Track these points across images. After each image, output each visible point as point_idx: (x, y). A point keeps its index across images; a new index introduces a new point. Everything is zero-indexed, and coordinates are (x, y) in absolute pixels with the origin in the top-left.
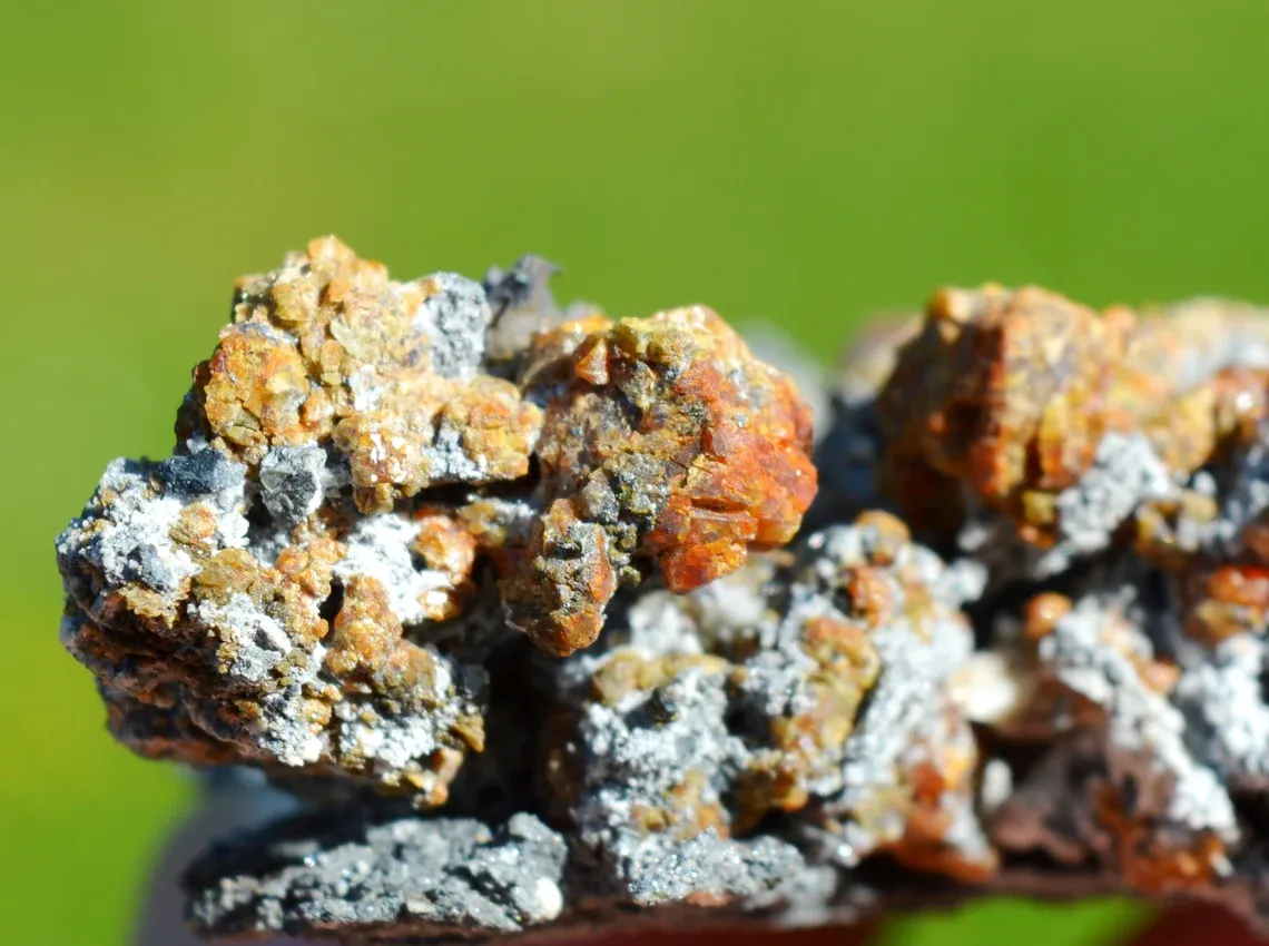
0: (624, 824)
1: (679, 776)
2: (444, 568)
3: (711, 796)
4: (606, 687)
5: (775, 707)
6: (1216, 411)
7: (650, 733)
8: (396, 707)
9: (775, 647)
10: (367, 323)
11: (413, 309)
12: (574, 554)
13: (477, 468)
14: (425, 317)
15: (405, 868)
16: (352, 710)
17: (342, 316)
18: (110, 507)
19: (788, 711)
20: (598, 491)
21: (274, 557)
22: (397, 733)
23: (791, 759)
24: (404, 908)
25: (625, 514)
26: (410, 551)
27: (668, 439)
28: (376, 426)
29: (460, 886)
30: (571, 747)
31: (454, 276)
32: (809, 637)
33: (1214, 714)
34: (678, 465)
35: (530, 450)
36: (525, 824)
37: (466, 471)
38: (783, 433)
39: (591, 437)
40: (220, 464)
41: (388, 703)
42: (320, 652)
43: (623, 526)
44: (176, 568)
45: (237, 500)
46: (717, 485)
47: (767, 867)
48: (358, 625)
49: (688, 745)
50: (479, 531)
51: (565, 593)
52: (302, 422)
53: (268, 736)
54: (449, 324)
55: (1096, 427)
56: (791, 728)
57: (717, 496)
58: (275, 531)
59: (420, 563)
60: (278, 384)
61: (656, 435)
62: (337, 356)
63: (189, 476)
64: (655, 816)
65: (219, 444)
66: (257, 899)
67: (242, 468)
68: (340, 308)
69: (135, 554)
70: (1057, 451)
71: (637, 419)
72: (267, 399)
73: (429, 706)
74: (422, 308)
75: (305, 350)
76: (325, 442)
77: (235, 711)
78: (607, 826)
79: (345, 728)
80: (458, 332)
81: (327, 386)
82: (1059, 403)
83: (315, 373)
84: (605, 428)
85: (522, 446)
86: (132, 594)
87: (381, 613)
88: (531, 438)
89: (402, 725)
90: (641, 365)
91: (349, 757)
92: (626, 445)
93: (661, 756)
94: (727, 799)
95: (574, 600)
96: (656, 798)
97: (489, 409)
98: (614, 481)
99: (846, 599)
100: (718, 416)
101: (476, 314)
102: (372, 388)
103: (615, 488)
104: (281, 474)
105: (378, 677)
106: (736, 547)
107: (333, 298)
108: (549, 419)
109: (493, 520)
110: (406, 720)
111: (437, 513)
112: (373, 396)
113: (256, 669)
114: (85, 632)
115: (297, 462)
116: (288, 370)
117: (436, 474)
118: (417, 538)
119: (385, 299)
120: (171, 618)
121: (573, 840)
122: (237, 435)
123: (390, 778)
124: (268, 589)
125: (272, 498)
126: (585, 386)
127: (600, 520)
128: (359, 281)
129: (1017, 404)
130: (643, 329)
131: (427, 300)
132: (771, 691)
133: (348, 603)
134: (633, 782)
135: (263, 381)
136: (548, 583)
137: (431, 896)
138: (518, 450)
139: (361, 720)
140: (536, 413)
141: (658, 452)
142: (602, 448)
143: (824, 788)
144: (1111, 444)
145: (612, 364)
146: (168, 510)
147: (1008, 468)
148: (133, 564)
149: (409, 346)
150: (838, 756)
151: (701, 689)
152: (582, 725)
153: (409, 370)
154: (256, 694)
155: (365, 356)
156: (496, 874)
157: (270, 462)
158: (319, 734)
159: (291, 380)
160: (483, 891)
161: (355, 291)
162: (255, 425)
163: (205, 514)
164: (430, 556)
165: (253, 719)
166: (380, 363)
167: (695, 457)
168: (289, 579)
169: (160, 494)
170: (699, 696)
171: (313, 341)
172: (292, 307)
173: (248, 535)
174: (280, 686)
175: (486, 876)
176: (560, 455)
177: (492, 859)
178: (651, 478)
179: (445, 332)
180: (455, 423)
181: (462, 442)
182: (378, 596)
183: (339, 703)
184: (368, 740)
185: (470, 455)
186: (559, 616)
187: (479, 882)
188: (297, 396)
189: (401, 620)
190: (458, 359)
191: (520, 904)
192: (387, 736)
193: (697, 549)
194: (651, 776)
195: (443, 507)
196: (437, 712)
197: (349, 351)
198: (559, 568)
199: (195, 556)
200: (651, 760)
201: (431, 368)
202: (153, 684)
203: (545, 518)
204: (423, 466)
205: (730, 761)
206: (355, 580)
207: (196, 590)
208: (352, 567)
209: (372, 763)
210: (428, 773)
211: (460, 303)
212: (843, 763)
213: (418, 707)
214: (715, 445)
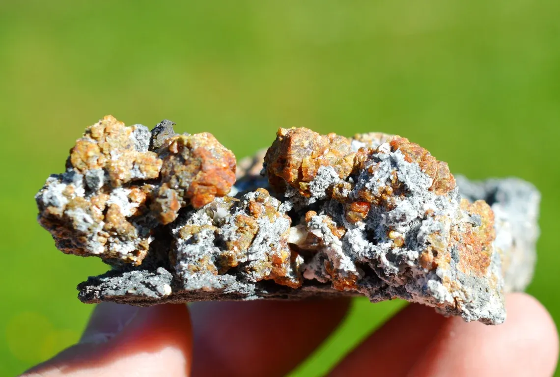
0: (187, 270)
1: (201, 257)
2: (137, 202)
3: (211, 263)
4: (182, 234)
5: (226, 239)
6: (355, 160)
7: (192, 246)
8: (124, 239)
9: (229, 223)
10: (116, 137)
11: (129, 133)
12: (166, 197)
13: (143, 175)
14: (132, 136)
15: (131, 282)
16: (113, 240)
17: (109, 136)
18: (48, 186)
19: (229, 240)
20: (174, 181)
21: (91, 199)
22: (124, 245)
23: (231, 253)
24: (127, 292)
25: (180, 187)
26: (128, 198)
27: (192, 167)
28: (116, 164)
29: (143, 286)
30: (174, 250)
31: (140, 125)
32: (237, 221)
33: (351, 241)
34: (194, 174)
35: (159, 171)
36: (161, 270)
37: (140, 176)
38: (224, 165)
39: (173, 167)
40: (75, 175)
41: (122, 238)
42: (102, 224)
43: (180, 190)
44: (62, 201)
45: (81, 184)
46: (204, 179)
47: (224, 281)
48: (112, 217)
49: (202, 249)
50: (147, 192)
51: (164, 207)
52: (98, 163)
53: (89, 246)
54: (139, 138)
55: (318, 164)
56: (231, 244)
57: (204, 182)
58: (92, 192)
59: (130, 201)
60: (91, 154)
61: (189, 166)
62: (107, 146)
63: (68, 178)
64: (195, 267)
65: (75, 169)
66: (94, 290)
67: (82, 176)
68: (109, 134)
69: (51, 198)
70: (307, 171)
71: (184, 162)
72: (88, 157)
73: (133, 238)
74: (132, 133)
75: (99, 145)
76: (104, 169)
77: (81, 240)
78: (182, 271)
79: (111, 244)
80: (141, 140)
81: (105, 154)
82: (308, 158)
83: (102, 151)
84: (176, 164)
85: (156, 169)
86: (50, 208)
87: (118, 213)
88: (159, 168)
89: (126, 243)
90: (185, 148)
91: (112, 252)
92: (182, 169)
93: (194, 251)
94: (216, 263)
95: (166, 210)
96: (196, 263)
97: (147, 160)
98: (178, 178)
99: (248, 211)
100: (204, 161)
101: (146, 135)
102: (117, 155)
103: (178, 181)
104: (91, 177)
105: (118, 230)
106: (211, 196)
107: (107, 131)
108: (164, 162)
109: (150, 189)
110: (126, 242)
111: (136, 187)
112: (118, 157)
113: (83, 228)
114: (42, 219)
115: (95, 174)
116: (94, 150)
117: (132, 177)
118: (130, 194)
119: (121, 131)
120: (61, 214)
121: (174, 274)
122: (80, 167)
123: (124, 258)
124: (87, 207)
125: (90, 183)
126: (172, 153)
127: (174, 188)
128: (115, 126)
129: (295, 158)
130: (186, 138)
131: (133, 131)
132: (225, 234)
133: (109, 211)
134: (188, 259)
135: (86, 153)
136: (159, 205)
137: (135, 289)
138: (155, 170)
139: (115, 242)
140: (160, 161)
141: (189, 170)
142: (175, 170)
143: (243, 261)
144: (321, 169)
145: (179, 148)
146: (63, 187)
147: (294, 175)
148: (51, 201)
149: (127, 144)
150: (246, 251)
151: (207, 234)
152: (176, 244)
153: (127, 150)
154: (84, 235)
155: (115, 146)
156: (152, 283)
157: (88, 174)
158: (104, 246)
159: (95, 153)
160: (149, 288)
161: (113, 130)
162: (84, 164)
163: (71, 188)
164: (133, 199)
165: (85, 242)
166: (119, 148)
167: (198, 172)
168: (93, 204)
169: (61, 182)
170: (207, 236)
171: (101, 142)
172: (96, 133)
173: (85, 193)
174: (91, 232)
175: (149, 284)
176: (166, 171)
177: (152, 279)
178: (187, 177)
179: (138, 140)
180: (138, 163)
181: (139, 169)
182: (117, 209)
183: (109, 237)
184: (117, 247)
185: (141, 172)
186: (163, 214)
187: (148, 285)
188: (97, 157)
189: (125, 215)
190: (142, 147)
191: (159, 291)
192: (122, 246)
193: (200, 196)
194: (193, 257)
195: (137, 186)
196: (135, 240)
197: (111, 145)
198: (162, 201)
199: (68, 199)
200: (192, 253)
201: (134, 150)
202: (61, 233)
203: (161, 188)
204: (129, 175)
205: (215, 253)
206: (111, 205)
207: (67, 207)
208: (111, 201)
209: (118, 254)
210: (135, 256)
211: (142, 132)
212: (248, 254)
213: (130, 239)
214: (203, 169)
